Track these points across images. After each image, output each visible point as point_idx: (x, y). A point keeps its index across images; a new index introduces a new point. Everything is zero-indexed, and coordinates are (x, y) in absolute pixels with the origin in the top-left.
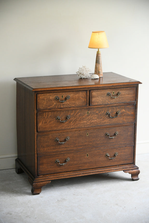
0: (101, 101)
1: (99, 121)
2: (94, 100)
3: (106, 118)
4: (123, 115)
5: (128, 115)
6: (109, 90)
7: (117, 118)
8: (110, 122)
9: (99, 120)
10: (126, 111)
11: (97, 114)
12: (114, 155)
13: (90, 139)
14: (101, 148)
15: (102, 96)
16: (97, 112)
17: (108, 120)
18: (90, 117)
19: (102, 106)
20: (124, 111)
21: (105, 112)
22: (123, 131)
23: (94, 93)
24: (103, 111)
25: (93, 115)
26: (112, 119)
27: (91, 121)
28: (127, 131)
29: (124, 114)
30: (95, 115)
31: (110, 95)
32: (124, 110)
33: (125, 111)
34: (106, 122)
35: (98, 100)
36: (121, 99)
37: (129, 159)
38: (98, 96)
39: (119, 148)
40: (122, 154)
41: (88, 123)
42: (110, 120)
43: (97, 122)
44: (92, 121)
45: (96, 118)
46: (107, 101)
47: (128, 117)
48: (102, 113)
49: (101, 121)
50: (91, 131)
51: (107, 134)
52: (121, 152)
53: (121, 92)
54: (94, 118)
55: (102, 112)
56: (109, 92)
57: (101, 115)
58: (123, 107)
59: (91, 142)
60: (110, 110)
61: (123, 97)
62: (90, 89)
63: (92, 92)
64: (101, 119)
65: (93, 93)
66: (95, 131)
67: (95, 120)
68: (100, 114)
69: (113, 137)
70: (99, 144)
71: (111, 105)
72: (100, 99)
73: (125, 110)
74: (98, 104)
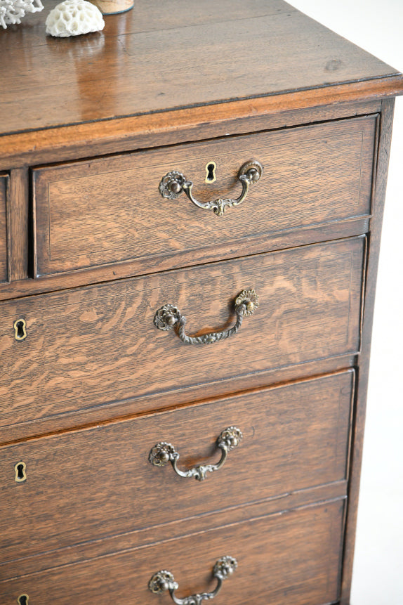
0: (121, 236)
1: (103, 374)
2: (58, 235)
3: (151, 346)
4: (278, 313)
5: (312, 311)
6: (174, 153)
7: (237, 338)
8: (180, 374)
9: (105, 369)
10: (298, 285)
11: (86, 328)
12: (208, 572)
13: (43, 498)
14: (120, 545)
15: (125, 205)
16: (90, 316)
17: (171, 359)
18: (34, 353)
19: (122, 272)
20: (288, 285)
21: (143, 307)
22: (272, 419)
23: (65, 188)
24: (129, 305)
25: (59, 342)
26: (196, 352)
27: (48, 379)
28: (302, 415)
29: (283, 308)
30: (75, 340)
31: (187, 191)
32: (281, 282)
33: (294, 290)
34: (158, 373)
35: (94, 231)
36: (264, 209)
37: (310, 581)
38: (91, 209)
39: (246, 529)
40: (264, 558)
41: (22, 400)
42: (184, 360)
43: (92, 382)
44: (52, 383)
45: (79, 358)
46: (164, 236)
47: (313, 326)
48: (128, 316)
49: (117, 371)
50: (47, 449)
51: (161, 456)
52: (260, 550)
53: (268, 159)
54: (64, 361)
55: (123, 314)
56: (179, 169)
57: (115, 332)
58: (280, 261)
59: (47, 517)
60: (183, 296)
61: (277, 191)
62: (29, 161)
63: (51, 180)
64: (121, 361)
65: (53, 190)
66: (76, 443)
67: (77, 374)
68: (108, 326)
69: (204, 469)
70: (101, 524)
71: (189, 259)
72: (111, 224)
73: (290, 279)
74: (96, 260)
